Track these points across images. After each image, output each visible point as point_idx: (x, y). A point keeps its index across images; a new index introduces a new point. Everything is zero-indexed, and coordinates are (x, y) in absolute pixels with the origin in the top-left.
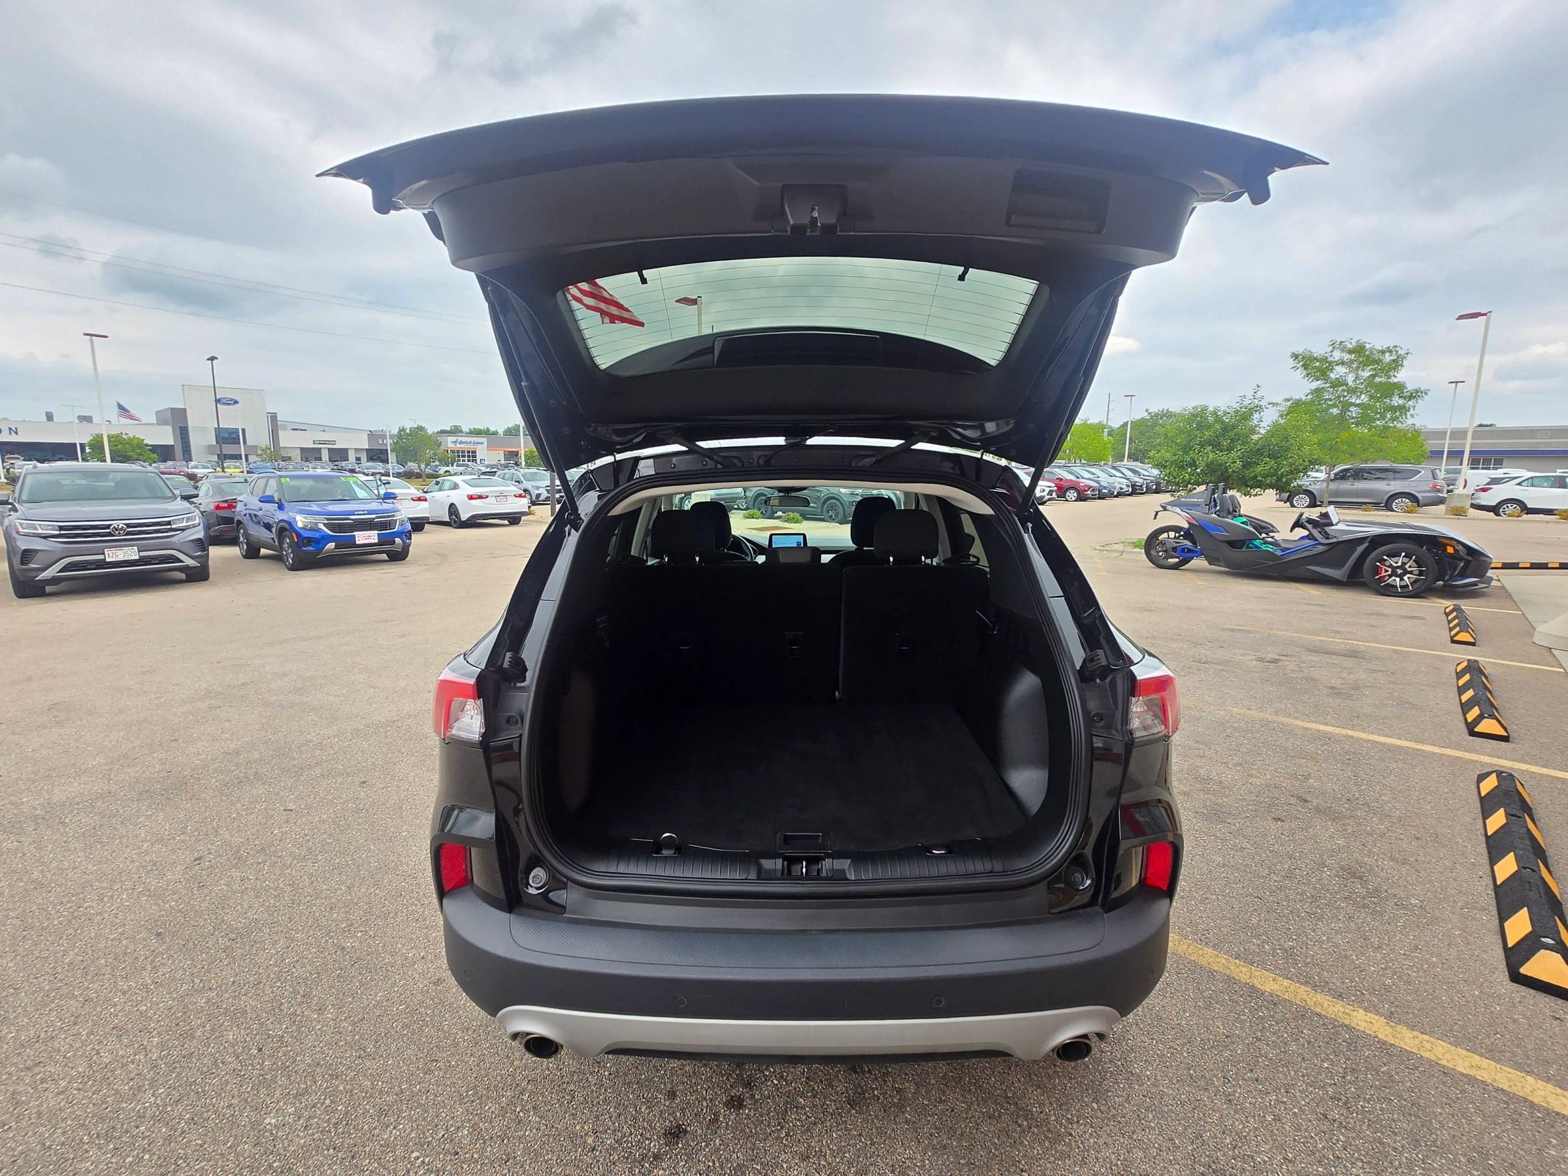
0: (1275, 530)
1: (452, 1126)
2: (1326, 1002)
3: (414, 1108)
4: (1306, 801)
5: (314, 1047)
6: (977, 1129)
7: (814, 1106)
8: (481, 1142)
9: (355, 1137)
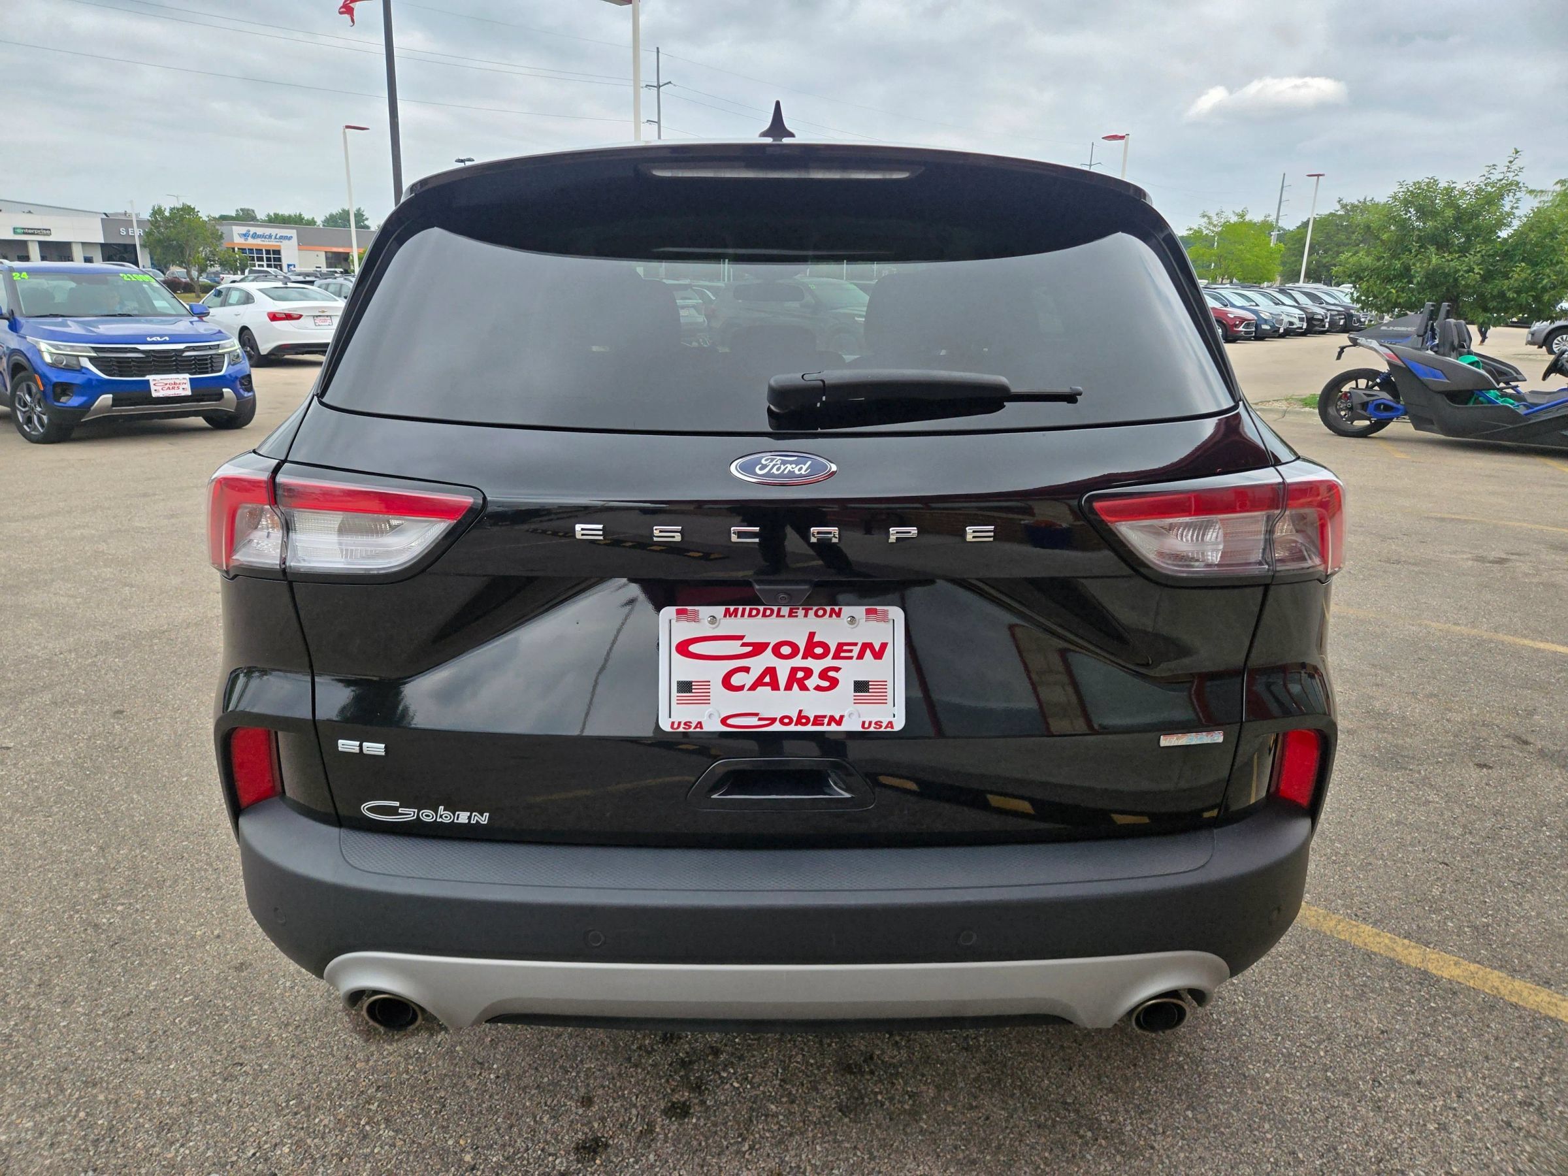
0: (1519, 377)
1: (266, 1142)
2: (1527, 990)
3: (210, 1122)
4: (1526, 743)
5: (59, 1048)
6: (1021, 1141)
7: (791, 1113)
8: (309, 1161)
9: (124, 1157)
